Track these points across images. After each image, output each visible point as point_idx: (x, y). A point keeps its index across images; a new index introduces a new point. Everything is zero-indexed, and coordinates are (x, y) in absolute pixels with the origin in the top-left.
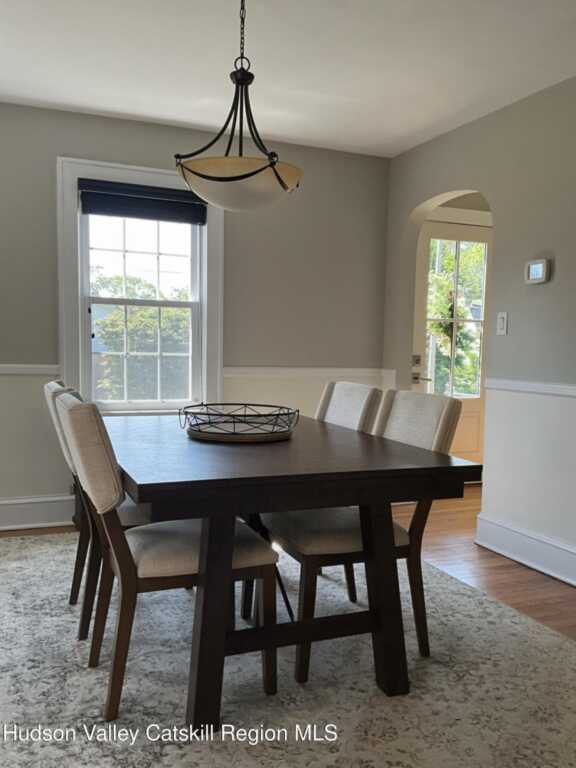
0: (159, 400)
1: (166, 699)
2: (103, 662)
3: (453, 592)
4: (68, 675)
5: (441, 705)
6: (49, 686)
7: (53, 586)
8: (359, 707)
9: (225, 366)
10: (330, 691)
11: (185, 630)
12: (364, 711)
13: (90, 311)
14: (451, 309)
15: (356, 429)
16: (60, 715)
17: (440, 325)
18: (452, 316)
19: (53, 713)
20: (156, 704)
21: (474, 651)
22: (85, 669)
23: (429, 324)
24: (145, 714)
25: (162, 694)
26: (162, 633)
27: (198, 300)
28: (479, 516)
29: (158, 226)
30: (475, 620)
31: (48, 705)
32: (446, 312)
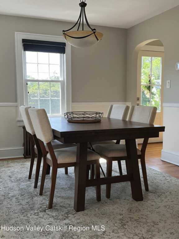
0: (50, 114)
1: (66, 203)
2: (44, 194)
3: (154, 174)
4: (33, 197)
5: (154, 203)
6: (28, 201)
7: (22, 174)
8: (127, 204)
9: (72, 102)
10: (118, 200)
11: (68, 185)
12: (129, 205)
13: (27, 84)
14: (150, 81)
15: (121, 119)
16: (34, 208)
17: (146, 87)
18: (150, 84)
19: (32, 207)
20: (63, 204)
21: (163, 189)
22: (38, 196)
23: (142, 86)
24: (60, 207)
25: (65, 202)
26: (61, 186)
27: (63, 80)
28: (162, 150)
29: (49, 55)
30: (162, 181)
31: (29, 205)
32: (148, 82)
